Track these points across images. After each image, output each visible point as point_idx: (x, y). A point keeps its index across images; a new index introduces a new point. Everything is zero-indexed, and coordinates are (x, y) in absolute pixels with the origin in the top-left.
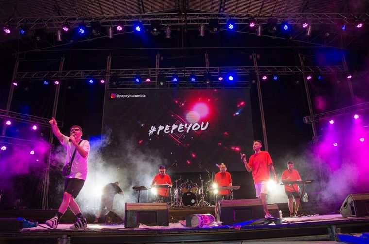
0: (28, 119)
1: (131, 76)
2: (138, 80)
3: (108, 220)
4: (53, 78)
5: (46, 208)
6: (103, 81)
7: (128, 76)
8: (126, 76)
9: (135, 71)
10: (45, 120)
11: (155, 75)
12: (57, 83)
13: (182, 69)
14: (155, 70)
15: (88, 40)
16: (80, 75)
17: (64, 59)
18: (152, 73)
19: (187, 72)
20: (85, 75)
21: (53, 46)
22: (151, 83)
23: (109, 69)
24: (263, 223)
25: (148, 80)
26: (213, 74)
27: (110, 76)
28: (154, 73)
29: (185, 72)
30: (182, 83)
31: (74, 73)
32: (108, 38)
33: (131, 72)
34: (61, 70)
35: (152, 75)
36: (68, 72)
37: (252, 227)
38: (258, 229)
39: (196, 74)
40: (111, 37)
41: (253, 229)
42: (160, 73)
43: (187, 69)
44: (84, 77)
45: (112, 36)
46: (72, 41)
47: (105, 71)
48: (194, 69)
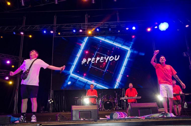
0: (4, 57)
1: (70, 28)
2: (74, 31)
3: (58, 119)
4: (20, 30)
5: (16, 113)
6: (52, 32)
7: (68, 28)
8: (67, 28)
9: (72, 25)
10: (15, 57)
11: (85, 28)
12: (22, 33)
13: (102, 23)
14: (85, 24)
15: (41, 5)
16: (37, 28)
17: (26, 18)
18: (83, 26)
19: (105, 25)
20: (40, 28)
21: (17, 9)
22: (83, 33)
23: (55, 24)
24: (158, 116)
25: (81, 31)
26: (122, 26)
27: (56, 29)
28: (85, 26)
29: (104, 25)
30: (102, 32)
31: (33, 27)
32: (54, 4)
33: (70, 26)
34: (24, 25)
35: (83, 28)
36: (29, 26)
37: (152, 118)
38: (156, 119)
39: (112, 26)
40: (56, 3)
41: (153, 119)
42: (88, 26)
43: (105, 23)
44: (40, 29)
45: (58, 2)
46: (30, 6)
47: (53, 25)
48: (110, 23)
